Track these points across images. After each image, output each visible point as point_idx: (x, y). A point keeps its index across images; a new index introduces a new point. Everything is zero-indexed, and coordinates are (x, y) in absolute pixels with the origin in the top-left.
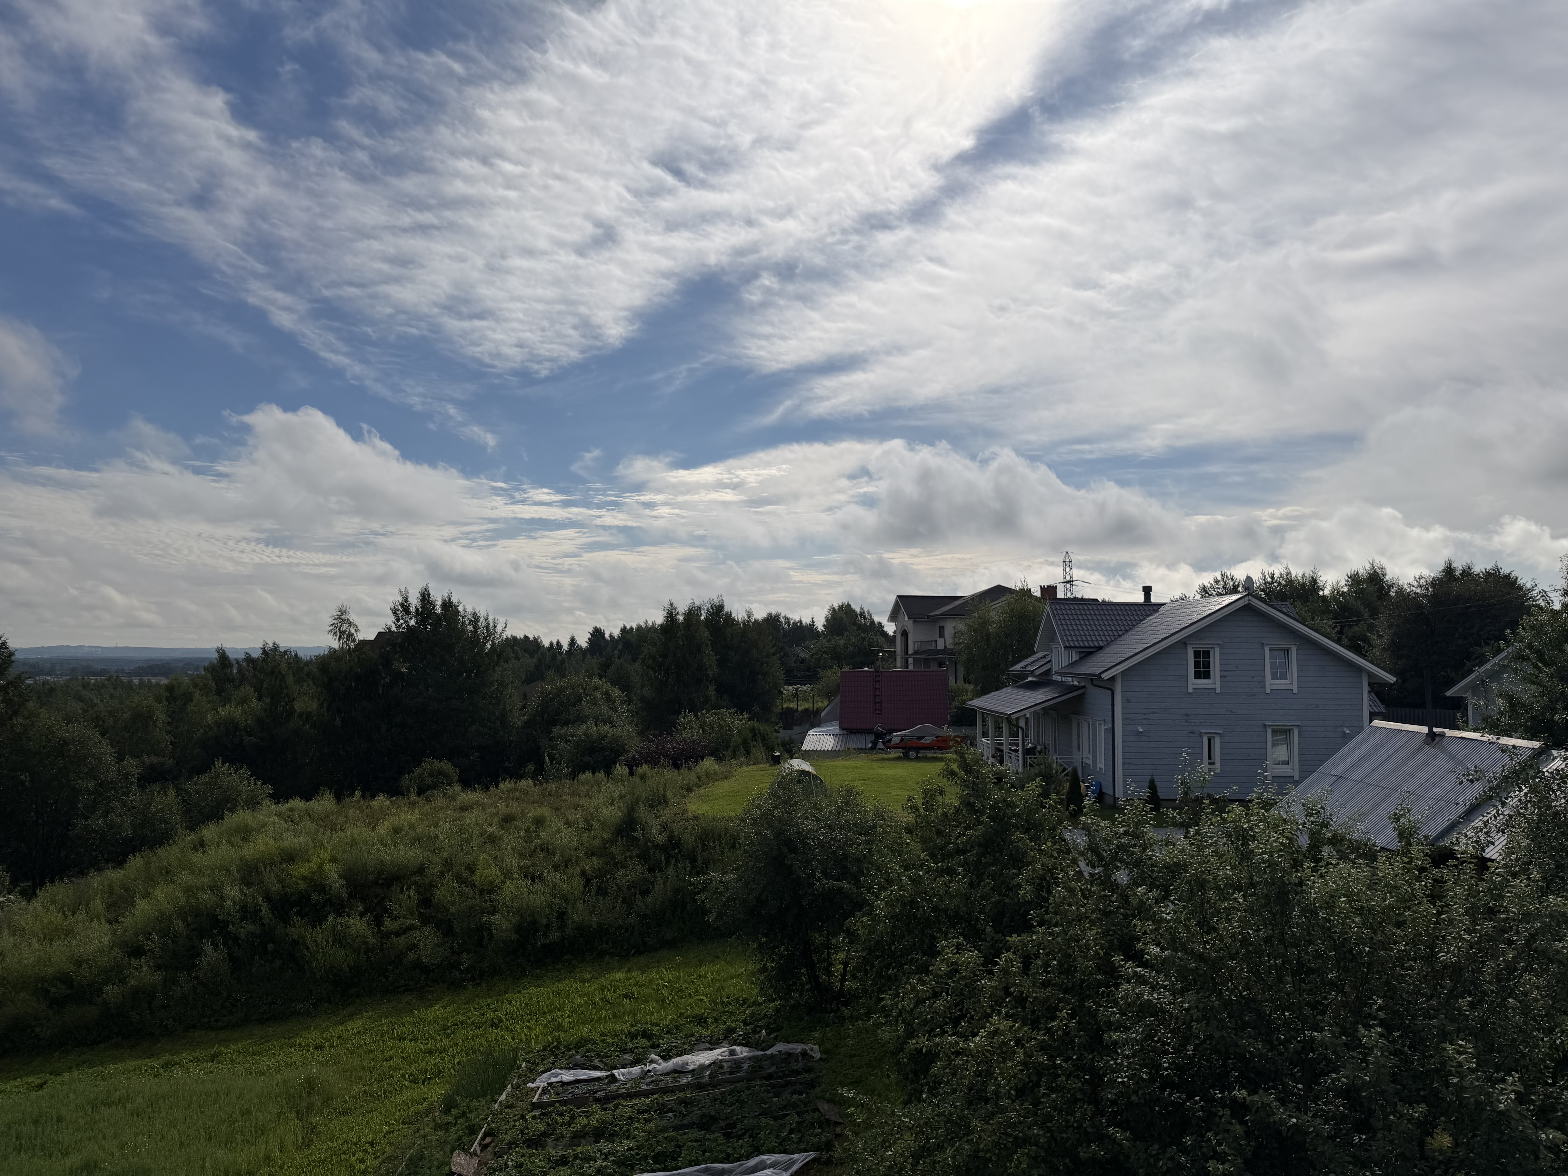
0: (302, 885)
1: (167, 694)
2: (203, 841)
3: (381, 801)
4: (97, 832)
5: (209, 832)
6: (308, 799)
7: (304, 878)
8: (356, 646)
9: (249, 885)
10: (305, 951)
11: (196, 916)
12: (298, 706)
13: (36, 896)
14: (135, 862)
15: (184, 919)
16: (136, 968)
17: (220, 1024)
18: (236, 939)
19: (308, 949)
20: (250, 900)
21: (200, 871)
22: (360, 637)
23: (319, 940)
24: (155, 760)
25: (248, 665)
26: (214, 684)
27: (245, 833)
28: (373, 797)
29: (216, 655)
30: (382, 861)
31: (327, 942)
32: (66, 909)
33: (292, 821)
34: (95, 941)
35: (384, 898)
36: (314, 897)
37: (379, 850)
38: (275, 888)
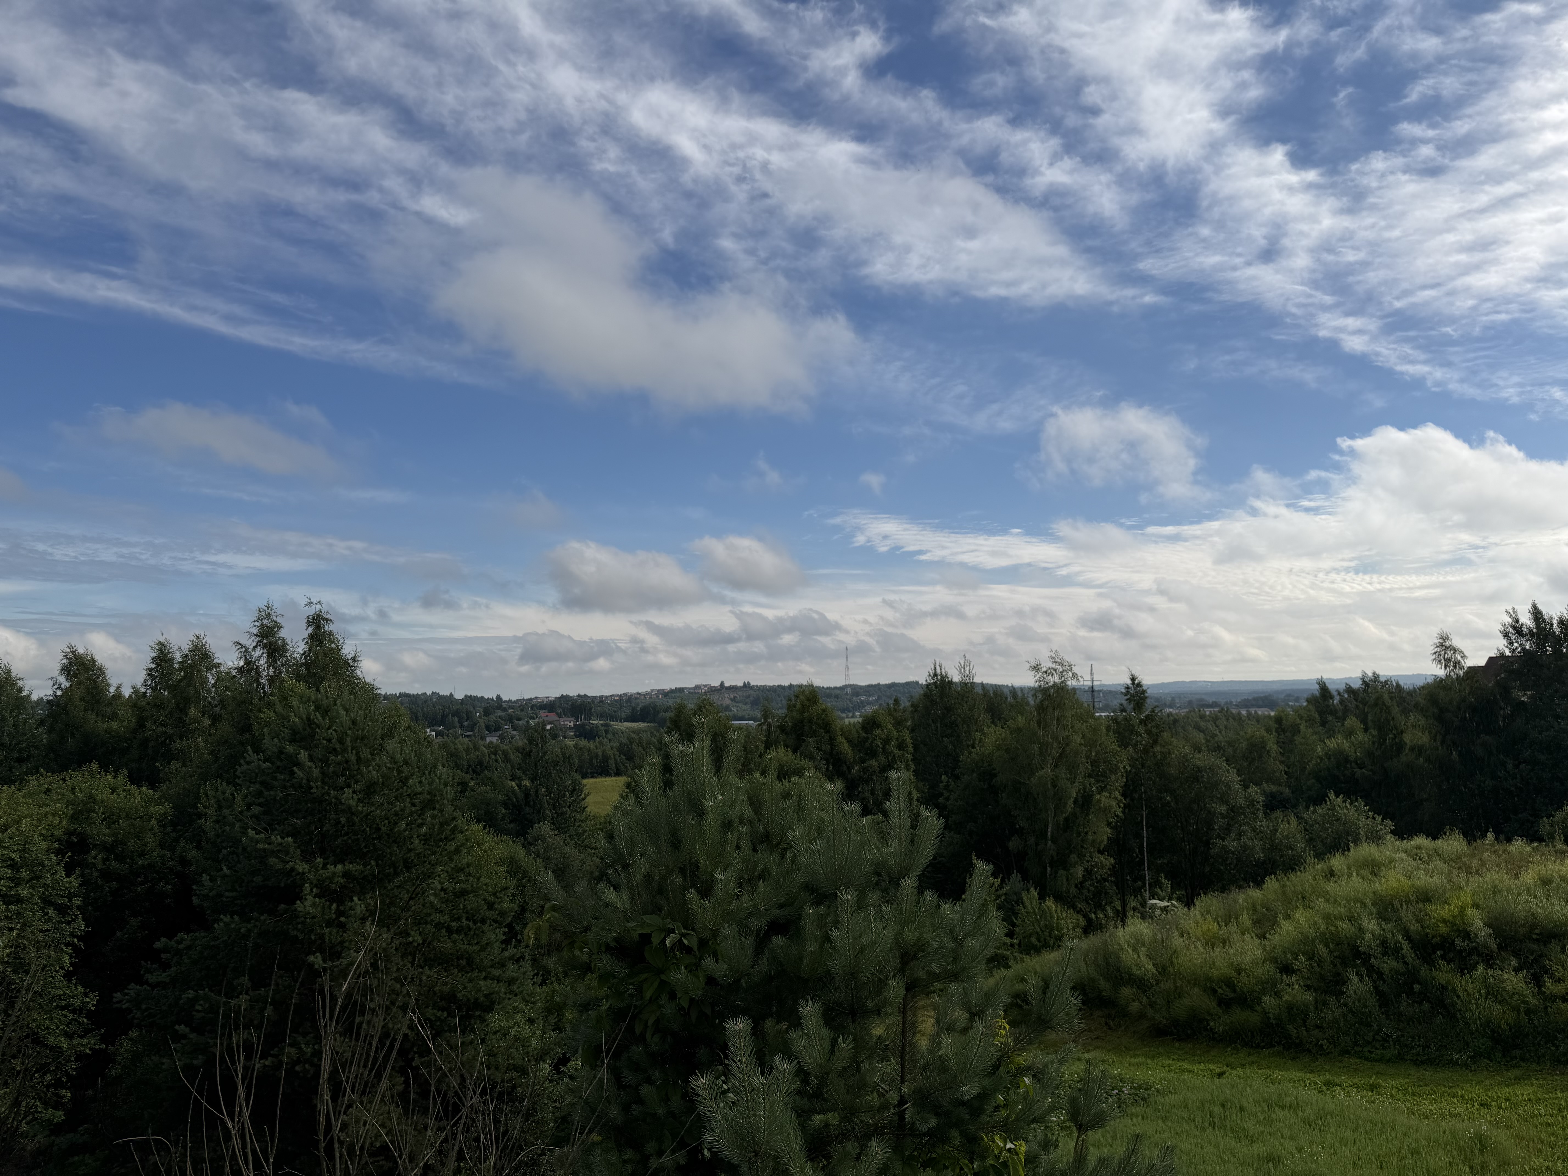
0: (1443, 929)
1: (1276, 726)
2: (1332, 870)
3: (1519, 846)
4: (1233, 853)
5: (1337, 862)
6: (1435, 838)
7: (1444, 921)
8: (1466, 673)
9: (1387, 920)
10: (1456, 999)
11: (1338, 945)
12: (1407, 738)
13: (1194, 905)
14: (1271, 883)
15: (1327, 945)
16: (1288, 985)
17: (1373, 1055)
18: (1380, 974)
19: (1458, 997)
20: (1389, 935)
21: (1335, 901)
22: (1469, 663)
23: (1470, 991)
24: (1274, 788)
25: (1349, 696)
26: (1317, 716)
27: (1374, 868)
28: (1509, 840)
29: (1317, 687)
30: (1533, 914)
31: (1480, 994)
32: (1219, 919)
33: (1420, 859)
34: (1249, 953)
35: (1541, 956)
36: (1458, 942)
37: (1527, 901)
38: (1414, 927)
